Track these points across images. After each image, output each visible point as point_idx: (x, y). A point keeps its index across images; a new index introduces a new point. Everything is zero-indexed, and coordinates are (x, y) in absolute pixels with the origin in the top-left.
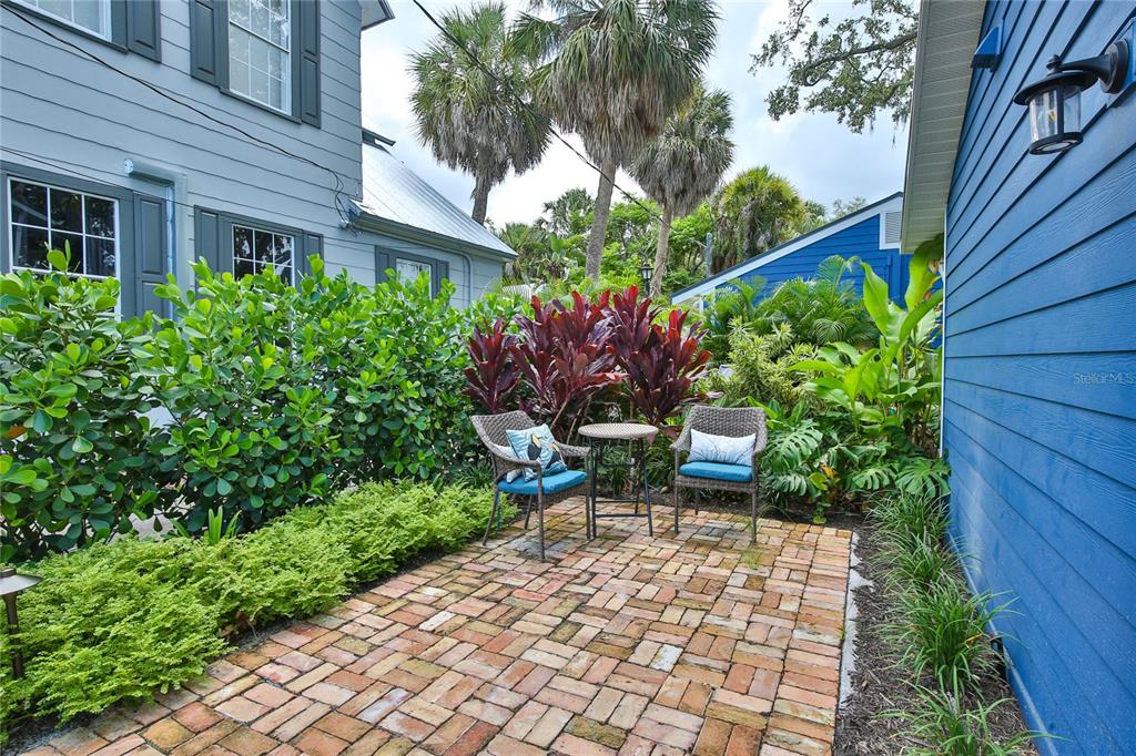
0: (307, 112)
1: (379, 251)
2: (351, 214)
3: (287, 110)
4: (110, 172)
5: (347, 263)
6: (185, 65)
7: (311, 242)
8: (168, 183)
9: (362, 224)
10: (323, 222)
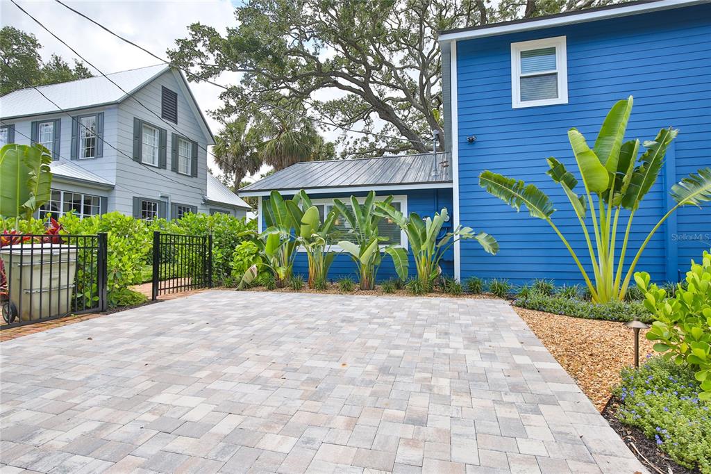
0: (194, 174)
1: (210, 210)
2: (204, 200)
3: (190, 174)
4: (157, 197)
5: (203, 214)
6: (170, 169)
7: (195, 209)
8: (167, 198)
9: (207, 203)
10: (197, 202)
